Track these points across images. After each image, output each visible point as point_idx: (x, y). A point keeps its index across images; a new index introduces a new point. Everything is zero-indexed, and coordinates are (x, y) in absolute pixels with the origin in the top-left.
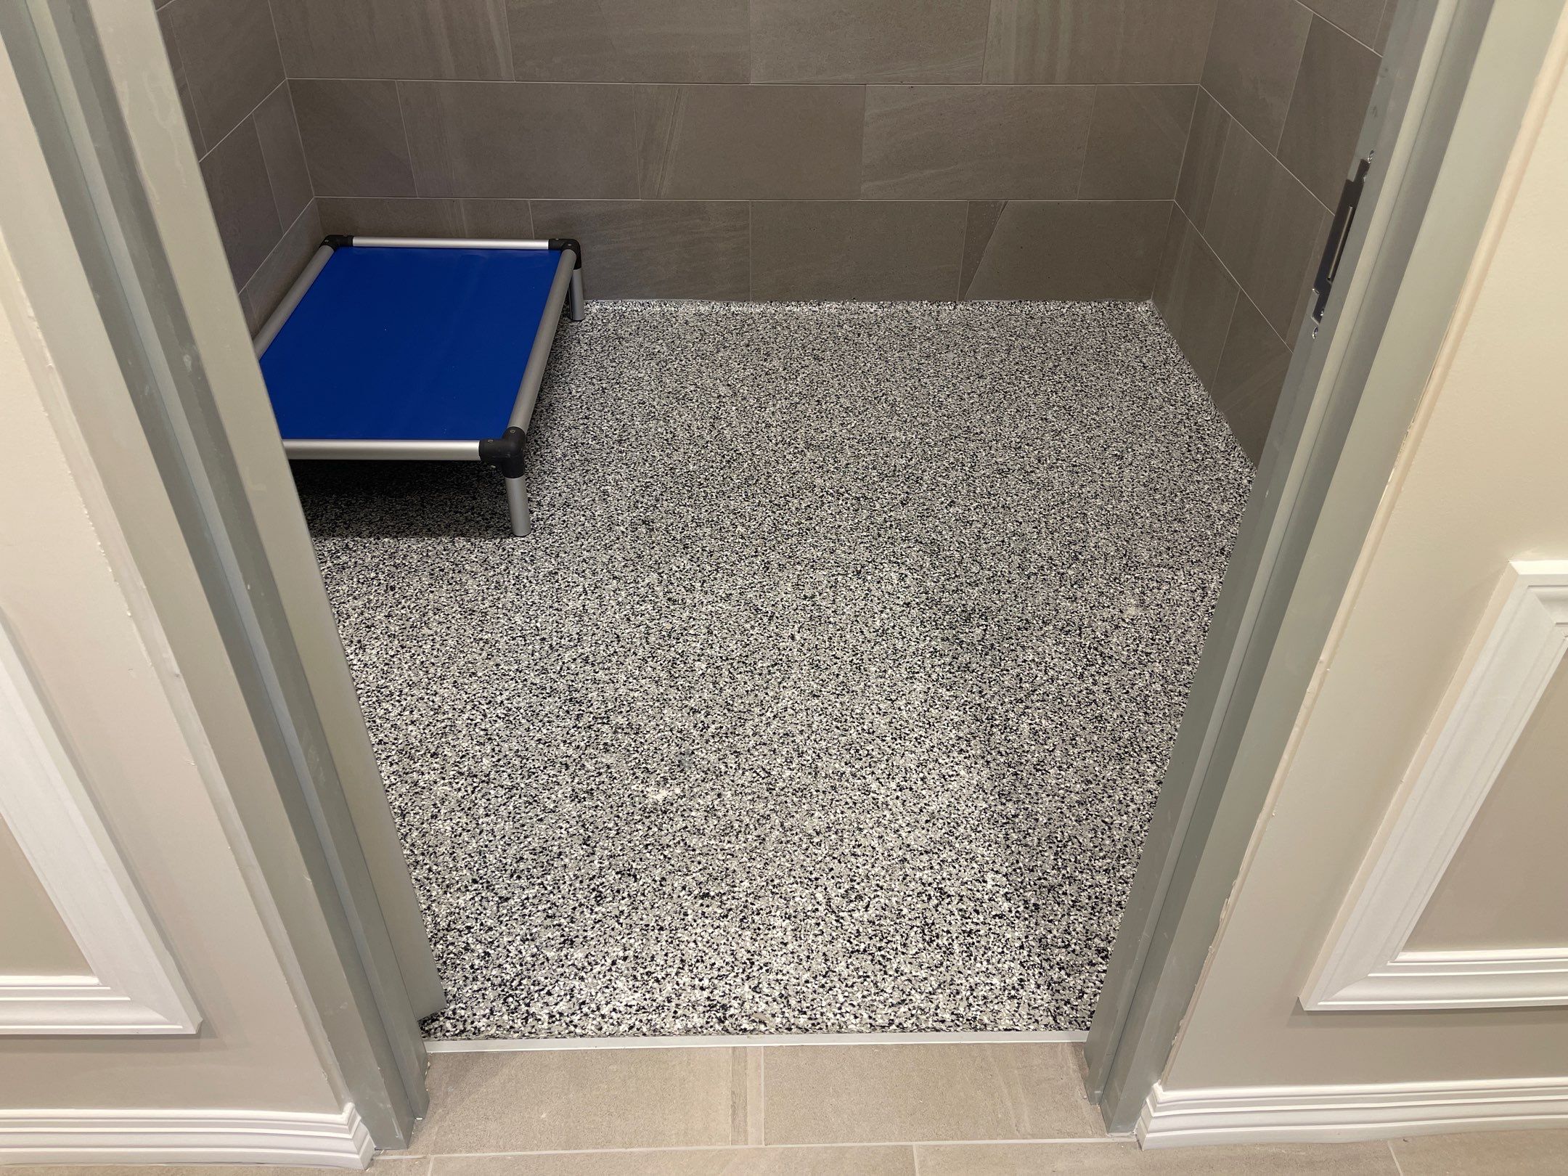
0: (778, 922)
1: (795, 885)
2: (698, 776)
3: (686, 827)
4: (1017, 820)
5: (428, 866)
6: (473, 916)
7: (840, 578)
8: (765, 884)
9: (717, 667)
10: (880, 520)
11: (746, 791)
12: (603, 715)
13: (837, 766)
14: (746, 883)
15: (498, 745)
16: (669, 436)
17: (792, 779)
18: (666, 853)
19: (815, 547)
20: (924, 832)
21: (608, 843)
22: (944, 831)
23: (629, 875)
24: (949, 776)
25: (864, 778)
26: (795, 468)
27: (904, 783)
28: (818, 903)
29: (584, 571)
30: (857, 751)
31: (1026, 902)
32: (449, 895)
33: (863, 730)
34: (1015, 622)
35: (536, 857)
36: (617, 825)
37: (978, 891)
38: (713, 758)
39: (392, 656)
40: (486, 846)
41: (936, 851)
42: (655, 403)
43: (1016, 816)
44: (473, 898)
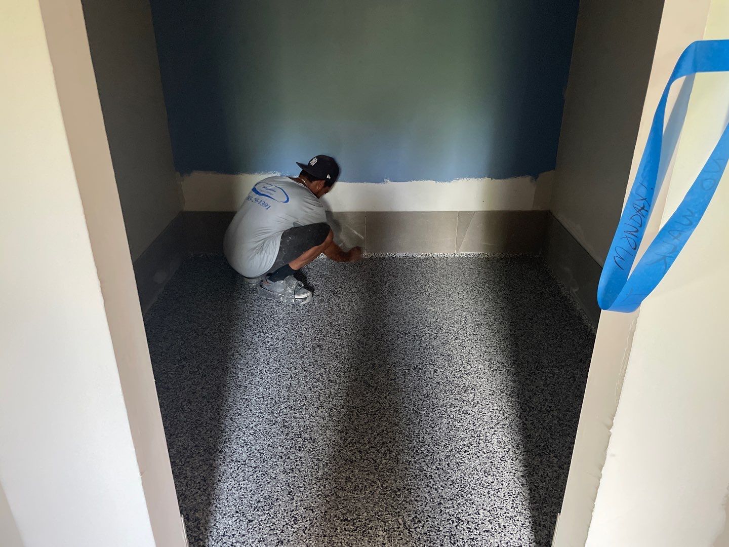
0: (381, 533)
1: (389, 515)
2: (342, 462)
3: (337, 487)
4: (493, 484)
5: (215, 505)
6: (236, 529)
7: (407, 371)
8: (374, 514)
9: (351, 411)
10: (424, 345)
11: (365, 469)
12: (298, 433)
13: (407, 458)
14: (365, 514)
15: (250, 447)
16: (330, 309)
17: (386, 464)
18: (327, 499)
19: (395, 357)
20: (449, 490)
21: (300, 494)
22: (458, 489)
23: (310, 509)
24: (461, 463)
25: (421, 464)
26: (386, 322)
27: (439, 466)
28: (400, 524)
29: (291, 368)
30: (417, 451)
31: (499, 524)
32: (225, 519)
33: (419, 441)
34: (488, 391)
35: (266, 501)
36: (304, 485)
37: (476, 519)
38: (349, 454)
39: (203, 406)
40: (243, 495)
41: (455, 499)
42: (324, 295)
43: (493, 482)
44: (236, 520)
